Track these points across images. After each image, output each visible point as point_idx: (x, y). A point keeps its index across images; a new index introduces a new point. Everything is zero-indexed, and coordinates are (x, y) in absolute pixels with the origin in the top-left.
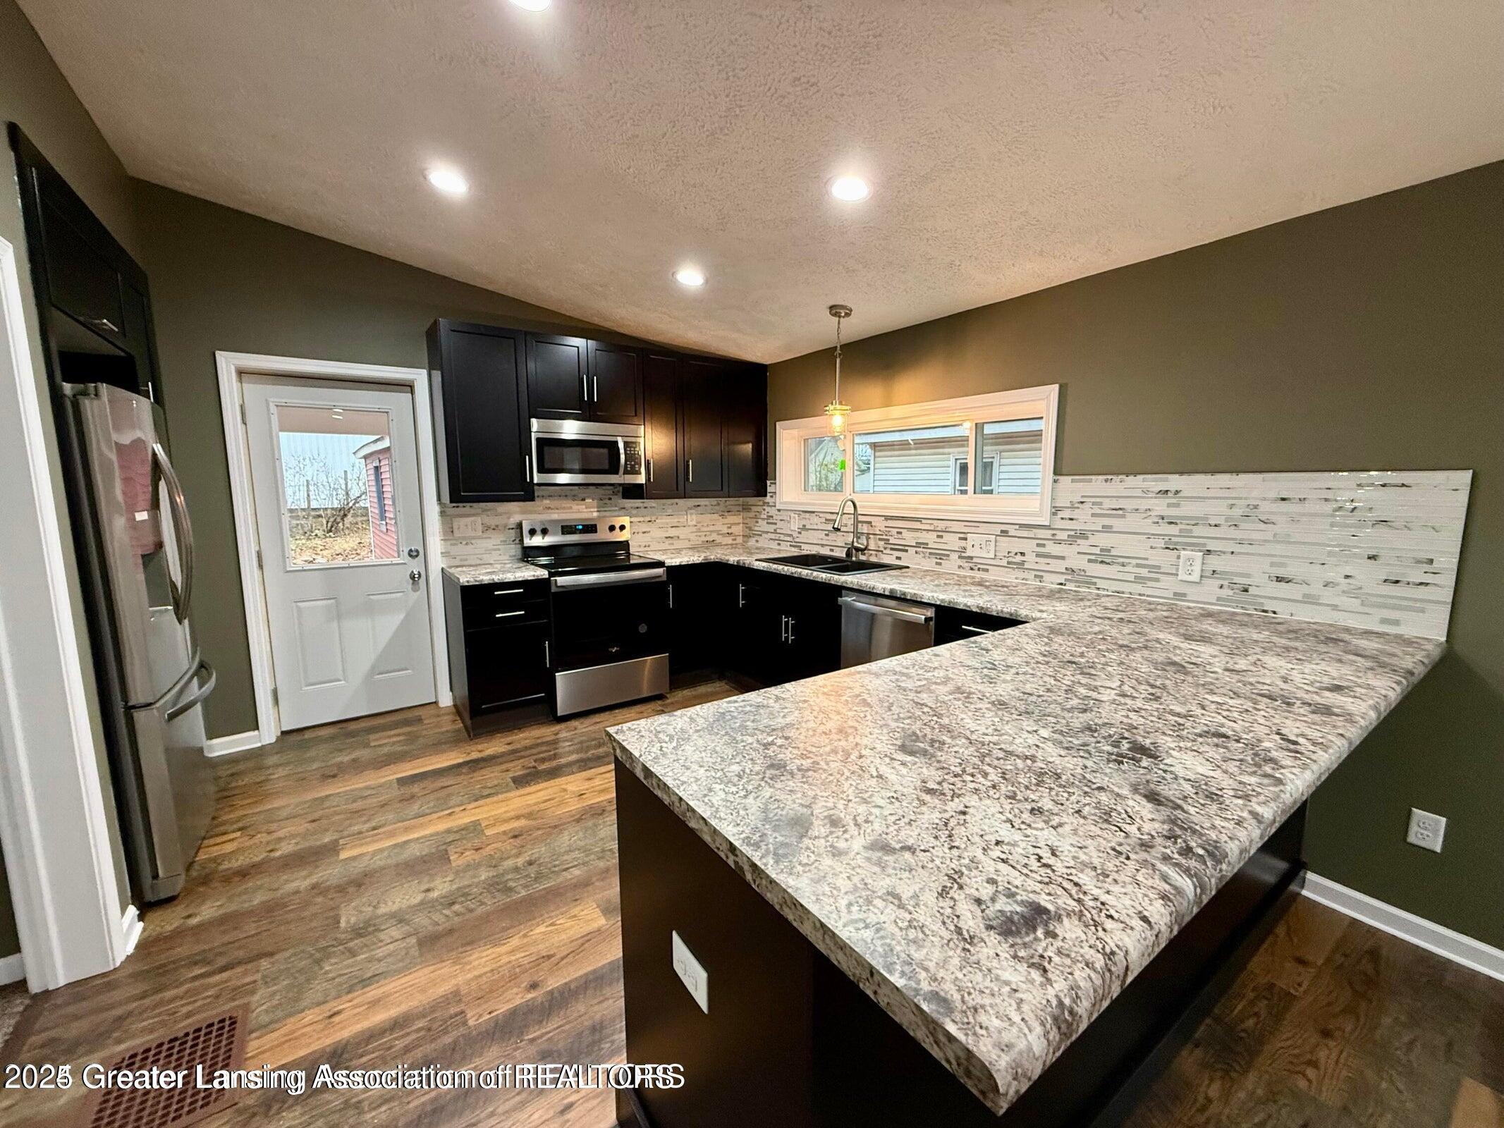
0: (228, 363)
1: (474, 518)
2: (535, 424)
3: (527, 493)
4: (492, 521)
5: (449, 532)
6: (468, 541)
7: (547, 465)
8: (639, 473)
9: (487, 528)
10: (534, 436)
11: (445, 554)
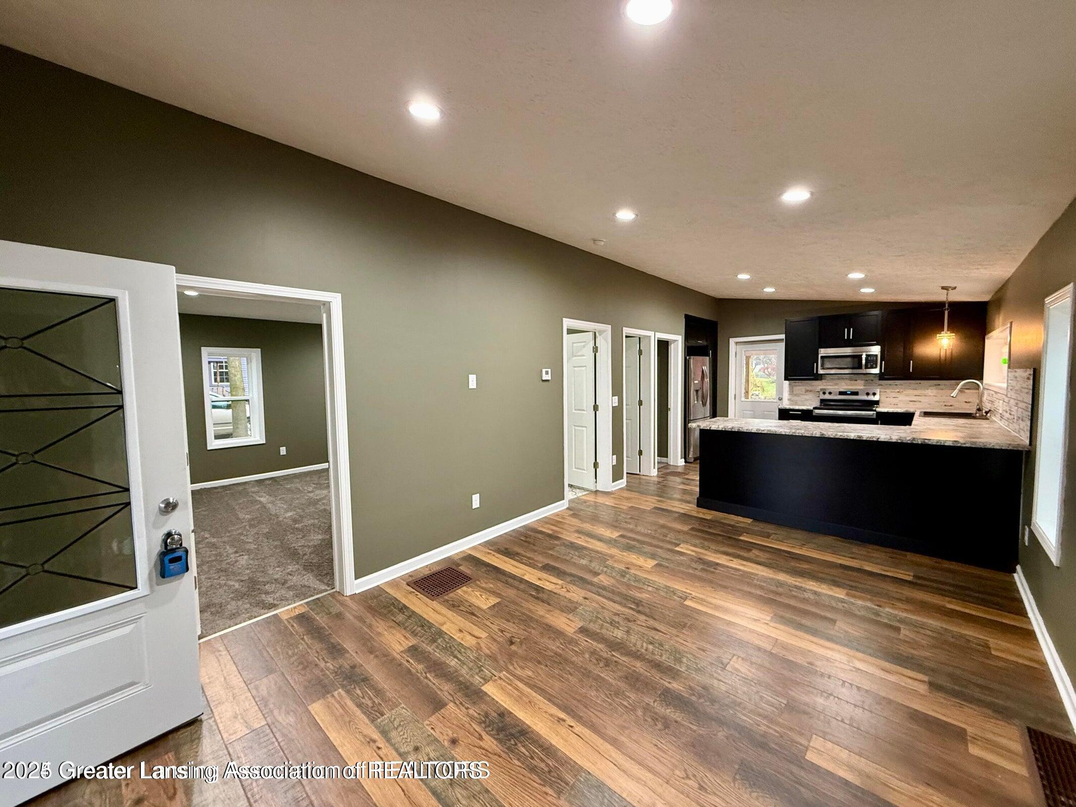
1: (802, 386)
2: (820, 350)
4: (809, 388)
5: (791, 391)
7: (825, 366)
9: (807, 391)
10: (820, 356)
11: (789, 400)
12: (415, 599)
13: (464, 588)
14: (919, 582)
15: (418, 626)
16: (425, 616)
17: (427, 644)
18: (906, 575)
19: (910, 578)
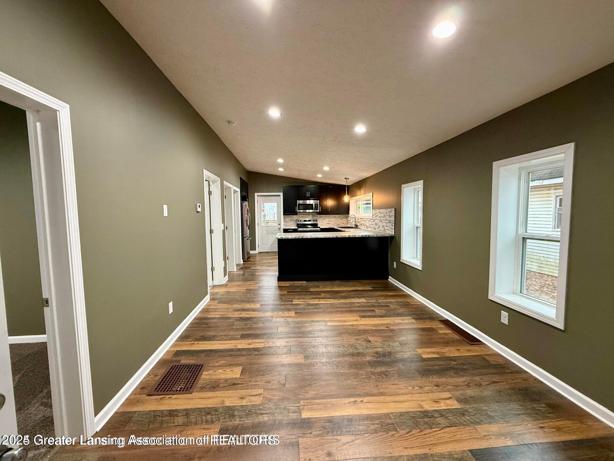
0: (256, 194)
1: (289, 218)
2: (298, 201)
3: (296, 214)
4: (292, 219)
5: (285, 221)
6: (288, 222)
7: (300, 209)
8: (318, 209)
9: (291, 220)
10: (298, 203)
11: (284, 224)
12: (173, 402)
13: (204, 373)
14: (375, 289)
15: (206, 416)
16: (200, 406)
17: (231, 421)
18: (369, 288)
19: (371, 289)
